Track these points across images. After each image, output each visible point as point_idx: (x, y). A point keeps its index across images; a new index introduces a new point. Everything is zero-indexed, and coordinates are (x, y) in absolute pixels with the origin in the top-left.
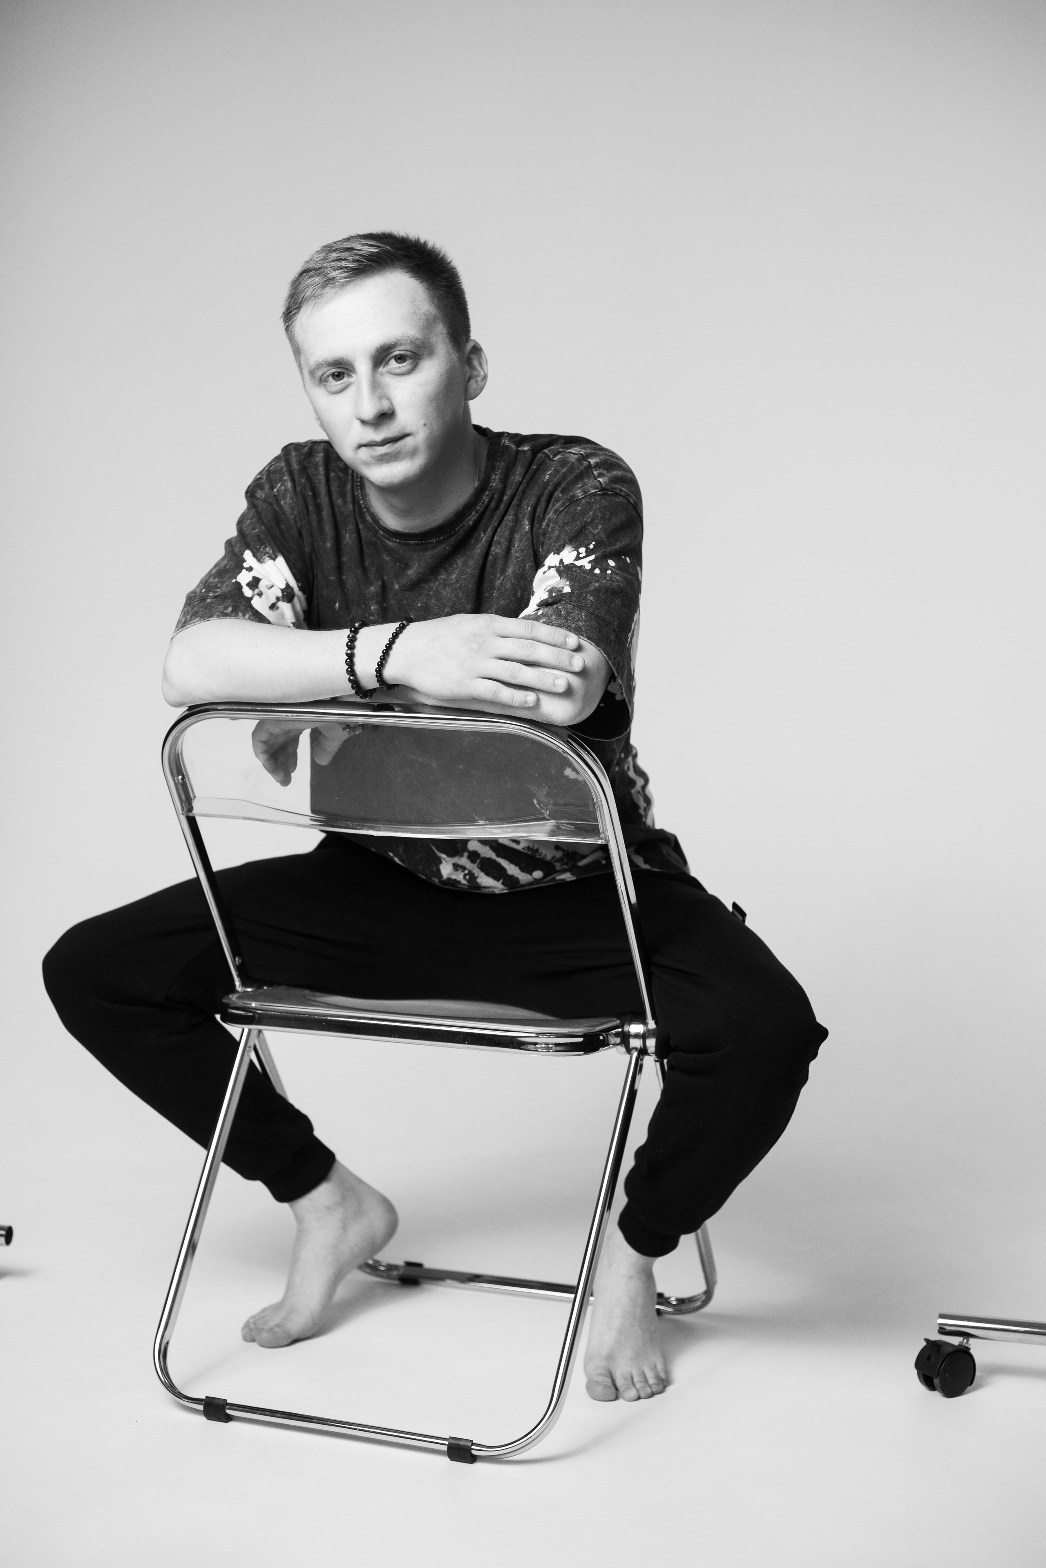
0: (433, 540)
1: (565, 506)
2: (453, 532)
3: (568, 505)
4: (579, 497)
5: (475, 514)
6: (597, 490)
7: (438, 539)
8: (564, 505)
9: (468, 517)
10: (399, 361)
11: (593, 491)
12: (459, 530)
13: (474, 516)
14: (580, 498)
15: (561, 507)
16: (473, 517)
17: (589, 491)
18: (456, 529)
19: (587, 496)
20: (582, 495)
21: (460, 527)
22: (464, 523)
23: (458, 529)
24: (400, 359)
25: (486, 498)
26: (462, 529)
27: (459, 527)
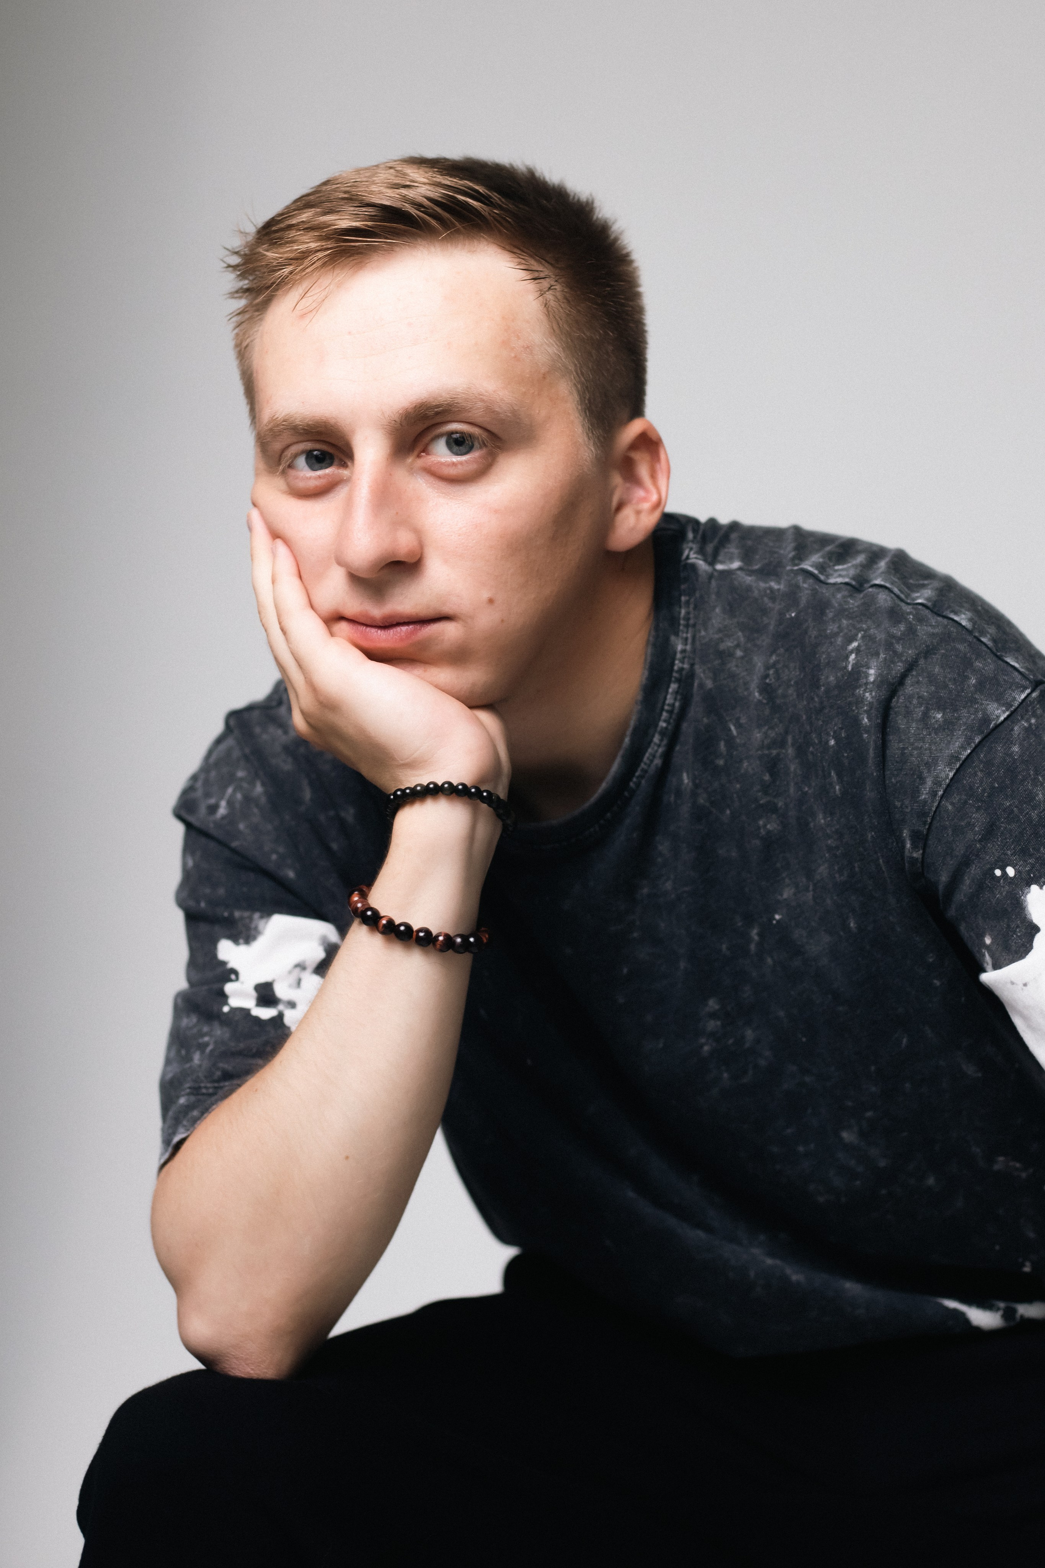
0: (592, 830)
1: (973, 745)
2: (626, 794)
3: (980, 742)
4: (998, 717)
5: (661, 740)
6: (1028, 691)
7: (602, 822)
8: (969, 744)
9: (646, 750)
10: (456, 448)
11: (1023, 696)
12: (638, 785)
13: (659, 746)
14: (1002, 718)
15: (965, 749)
16: (656, 746)
17: (1014, 699)
18: (631, 784)
19: (1015, 710)
20: (1004, 712)
21: (638, 777)
22: (643, 765)
23: (635, 783)
24: (459, 443)
25: (675, 699)
26: (643, 782)
27: (635, 779)
